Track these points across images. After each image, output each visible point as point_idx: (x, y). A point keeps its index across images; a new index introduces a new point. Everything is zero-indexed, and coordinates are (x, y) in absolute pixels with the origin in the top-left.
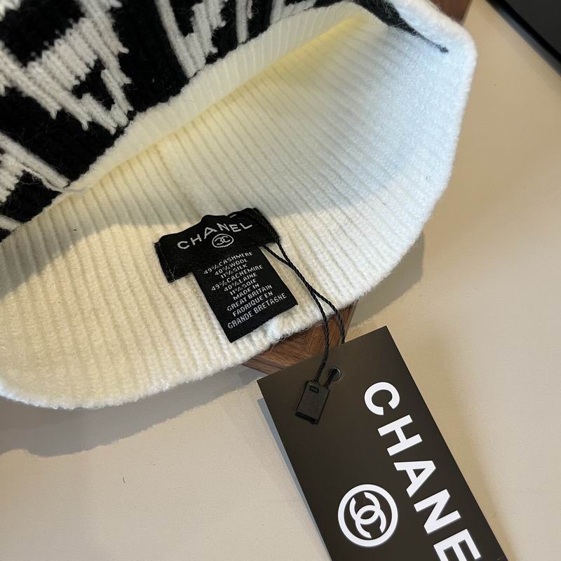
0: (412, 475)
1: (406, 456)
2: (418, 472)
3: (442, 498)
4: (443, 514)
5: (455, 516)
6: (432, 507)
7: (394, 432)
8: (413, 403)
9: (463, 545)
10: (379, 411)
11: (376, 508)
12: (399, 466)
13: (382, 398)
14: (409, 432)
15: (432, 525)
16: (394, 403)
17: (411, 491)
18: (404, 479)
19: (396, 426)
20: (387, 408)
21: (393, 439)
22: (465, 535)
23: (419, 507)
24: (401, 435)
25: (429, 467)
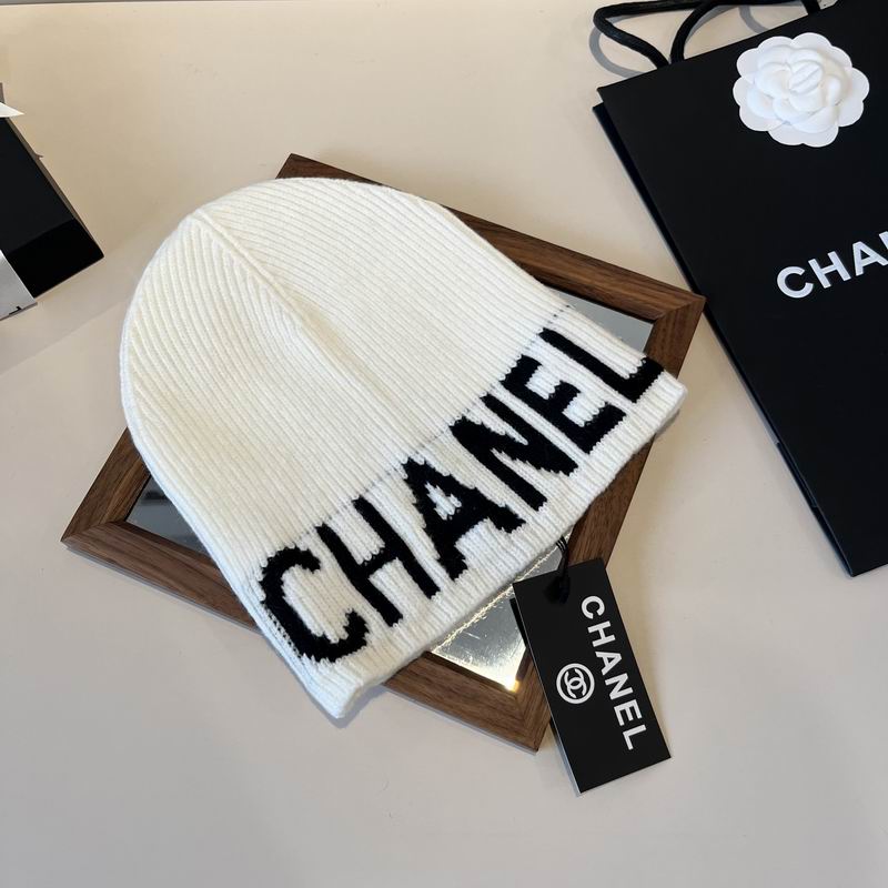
0: (606, 661)
1: (605, 648)
2: (610, 660)
3: (623, 678)
4: (622, 689)
5: (629, 691)
6: (616, 684)
7: (598, 632)
8: (613, 613)
9: (632, 709)
10: (590, 616)
11: (581, 680)
12: (599, 654)
13: (593, 607)
14: (608, 632)
15: (614, 695)
16: (601, 611)
17: (604, 671)
18: (601, 663)
19: (600, 627)
20: (595, 614)
21: (596, 636)
22: (634, 703)
23: (608, 682)
24: (602, 634)
25: (617, 657)
